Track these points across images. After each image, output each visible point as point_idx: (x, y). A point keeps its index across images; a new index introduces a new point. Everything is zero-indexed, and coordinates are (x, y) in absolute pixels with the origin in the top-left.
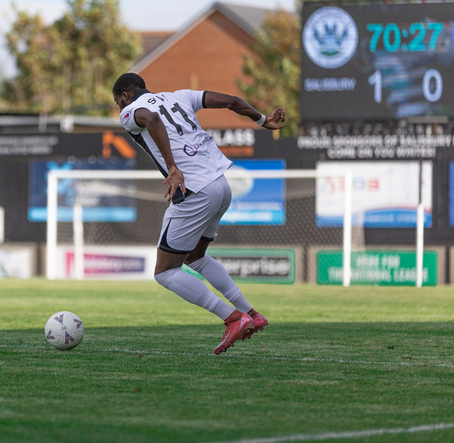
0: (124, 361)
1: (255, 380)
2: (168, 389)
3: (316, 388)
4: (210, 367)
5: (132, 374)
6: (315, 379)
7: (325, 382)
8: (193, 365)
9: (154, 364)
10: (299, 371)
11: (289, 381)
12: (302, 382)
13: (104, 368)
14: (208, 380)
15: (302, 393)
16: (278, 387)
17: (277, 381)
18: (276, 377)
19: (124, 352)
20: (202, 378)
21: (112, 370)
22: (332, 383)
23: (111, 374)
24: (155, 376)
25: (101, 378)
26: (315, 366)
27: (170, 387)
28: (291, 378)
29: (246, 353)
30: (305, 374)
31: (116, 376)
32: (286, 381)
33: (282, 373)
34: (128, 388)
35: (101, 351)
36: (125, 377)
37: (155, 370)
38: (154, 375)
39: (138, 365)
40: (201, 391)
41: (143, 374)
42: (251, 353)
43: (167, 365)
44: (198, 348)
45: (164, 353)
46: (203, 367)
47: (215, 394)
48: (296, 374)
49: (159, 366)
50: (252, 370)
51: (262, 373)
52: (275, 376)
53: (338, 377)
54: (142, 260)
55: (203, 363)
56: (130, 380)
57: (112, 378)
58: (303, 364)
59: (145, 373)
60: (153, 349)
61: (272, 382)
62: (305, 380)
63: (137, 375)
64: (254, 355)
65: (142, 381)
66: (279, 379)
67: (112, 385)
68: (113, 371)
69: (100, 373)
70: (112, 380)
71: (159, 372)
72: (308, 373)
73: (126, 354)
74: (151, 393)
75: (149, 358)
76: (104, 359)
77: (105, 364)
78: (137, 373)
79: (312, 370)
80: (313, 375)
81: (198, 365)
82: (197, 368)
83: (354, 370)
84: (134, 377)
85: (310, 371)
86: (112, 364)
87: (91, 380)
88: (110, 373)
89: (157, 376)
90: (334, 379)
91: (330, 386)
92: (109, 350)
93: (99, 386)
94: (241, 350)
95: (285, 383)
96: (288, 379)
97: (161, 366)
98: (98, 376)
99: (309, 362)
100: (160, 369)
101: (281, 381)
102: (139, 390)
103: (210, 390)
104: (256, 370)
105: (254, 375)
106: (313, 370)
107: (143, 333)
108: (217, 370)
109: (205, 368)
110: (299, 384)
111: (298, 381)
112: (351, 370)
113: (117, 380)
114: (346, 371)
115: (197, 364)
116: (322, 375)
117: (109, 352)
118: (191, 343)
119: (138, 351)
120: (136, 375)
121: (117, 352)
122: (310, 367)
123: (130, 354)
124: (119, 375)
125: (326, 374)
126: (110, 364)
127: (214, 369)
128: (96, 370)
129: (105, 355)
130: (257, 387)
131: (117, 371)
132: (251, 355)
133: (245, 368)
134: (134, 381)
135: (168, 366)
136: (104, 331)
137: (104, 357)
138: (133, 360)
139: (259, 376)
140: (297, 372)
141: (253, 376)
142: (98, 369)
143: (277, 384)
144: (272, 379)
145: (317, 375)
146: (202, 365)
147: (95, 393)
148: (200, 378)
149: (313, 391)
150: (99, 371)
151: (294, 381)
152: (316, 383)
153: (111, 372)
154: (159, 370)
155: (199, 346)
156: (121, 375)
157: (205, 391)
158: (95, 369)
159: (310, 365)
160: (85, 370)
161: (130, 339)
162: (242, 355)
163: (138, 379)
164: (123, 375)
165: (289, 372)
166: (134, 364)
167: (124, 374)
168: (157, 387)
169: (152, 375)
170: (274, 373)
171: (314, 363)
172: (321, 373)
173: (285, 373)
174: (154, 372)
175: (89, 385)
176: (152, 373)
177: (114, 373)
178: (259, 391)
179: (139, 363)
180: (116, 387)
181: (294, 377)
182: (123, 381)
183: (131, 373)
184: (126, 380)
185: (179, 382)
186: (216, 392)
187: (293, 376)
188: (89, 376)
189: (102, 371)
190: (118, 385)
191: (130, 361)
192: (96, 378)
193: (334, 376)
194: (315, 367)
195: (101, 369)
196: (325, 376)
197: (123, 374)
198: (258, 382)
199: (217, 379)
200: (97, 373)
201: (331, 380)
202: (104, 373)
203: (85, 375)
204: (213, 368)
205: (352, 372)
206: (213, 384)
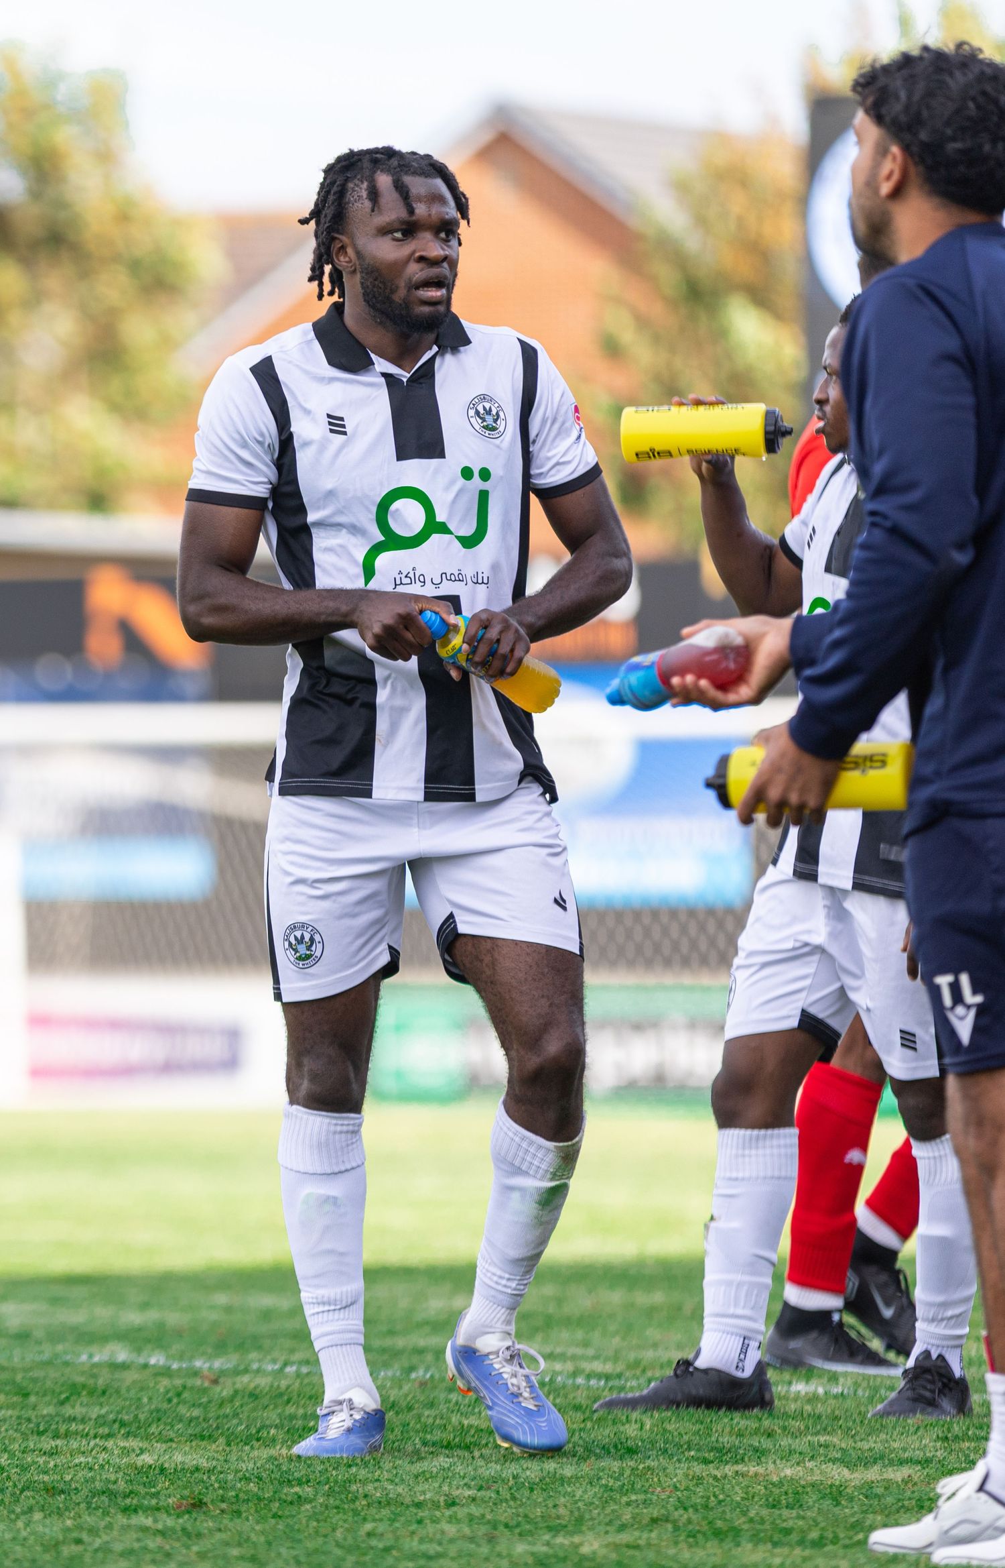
0: (145, 1400)
1: (616, 1465)
2: (300, 1500)
3: (836, 1494)
4: (455, 1419)
5: (174, 1445)
6: (834, 1461)
7: (873, 1474)
8: (397, 1413)
9: (254, 1409)
10: (779, 1431)
11: (740, 1468)
12: (788, 1472)
13: (74, 1425)
14: (446, 1466)
15: (786, 1513)
16: (700, 1490)
17: (698, 1469)
18: (692, 1453)
19: (146, 1366)
20: (425, 1458)
21: (101, 1431)
22: (898, 1474)
23: (96, 1445)
24: (256, 1453)
25: (61, 1460)
26: (837, 1412)
27: (308, 1491)
28: (746, 1459)
29: (588, 1366)
30: (800, 1444)
31: (116, 1452)
32: (729, 1470)
33: (717, 1441)
34: (156, 1495)
35: (66, 1364)
36: (147, 1459)
37: (258, 1432)
38: (252, 1448)
39: (196, 1412)
40: (419, 1505)
41: (214, 1446)
42: (608, 1368)
43: (301, 1411)
44: (420, 1351)
45: (294, 1368)
46: (430, 1420)
47: (471, 1518)
48: (766, 1443)
49: (272, 1416)
50: (607, 1431)
51: (643, 1441)
52: (689, 1449)
53: (917, 1452)
54: (233, 1035)
55: (431, 1405)
56: (166, 1465)
57: (101, 1462)
58: (793, 1407)
59: (222, 1440)
60: (253, 1355)
61: (678, 1472)
62: (798, 1464)
63: (191, 1447)
64: (619, 1376)
65: (210, 1471)
66: (706, 1462)
67: (98, 1485)
68: (109, 1436)
69: (59, 1442)
70: (102, 1467)
71: (274, 1440)
72: (809, 1437)
73: (156, 1375)
74: (238, 1513)
75: (238, 1386)
76: (75, 1390)
77: (78, 1411)
78: (194, 1444)
79: (825, 1429)
80: (826, 1446)
81: (415, 1412)
82: (408, 1425)
83: (977, 1428)
84: (178, 1458)
85: (817, 1433)
86: (103, 1411)
87: (24, 1469)
88: (92, 1443)
89: (265, 1453)
90: (902, 1462)
91: (888, 1485)
92: (96, 1359)
93: (51, 1491)
94: (574, 1358)
95: (725, 1477)
96: (736, 1462)
97: (280, 1415)
98: (52, 1453)
99: (813, 1399)
100: (276, 1427)
101: (712, 1469)
102: (198, 1505)
103: (451, 1503)
104: (622, 1428)
105: (615, 1446)
106: (829, 1429)
107: (221, 1299)
108: (482, 1430)
109: (438, 1422)
110: (775, 1479)
111: (771, 1467)
112: (968, 1429)
113: (118, 1469)
114: (949, 1431)
115: (410, 1409)
116: (859, 1444)
117: (95, 1365)
118: (391, 1333)
119: (198, 1364)
120: (187, 1449)
121: (124, 1366)
122: (819, 1417)
123: (166, 1372)
124: (126, 1452)
125: (875, 1442)
126: (95, 1412)
127: (471, 1426)
128: (45, 1431)
129: (80, 1379)
130: (622, 1491)
131: (119, 1436)
132: (608, 1377)
133: (584, 1421)
134: (179, 1471)
135: (305, 1417)
136: (79, 1292)
137: (74, 1385)
138: (179, 1395)
139: (631, 1451)
140: (770, 1435)
141: (612, 1450)
142: (53, 1427)
143: (699, 1480)
144: (679, 1461)
145: (843, 1445)
146: (427, 1413)
147: (37, 1516)
148: (420, 1459)
149: (827, 1503)
150: (56, 1436)
151: (760, 1470)
152: (838, 1474)
153: (98, 1440)
154: (273, 1431)
155: (422, 1343)
156: (133, 1450)
157: (436, 1505)
158: (41, 1428)
159: (820, 1408)
160: (7, 1430)
161: (174, 1318)
162: (575, 1374)
163: (195, 1462)
164: (142, 1451)
165: (740, 1434)
166: (183, 1410)
167: (145, 1445)
168: (260, 1493)
169: (247, 1448)
170: (686, 1438)
171: (832, 1402)
172: (857, 1438)
173: (726, 1440)
174: (255, 1438)
175: (15, 1486)
176: (246, 1444)
177: (110, 1444)
178: (628, 1504)
179: (200, 1405)
180: (112, 1495)
181: (759, 1454)
182: (139, 1470)
183: (171, 1440)
184: (150, 1466)
185: (340, 1475)
186: (475, 1510)
187: (756, 1450)
188: (20, 1455)
189: (67, 1435)
190: (122, 1485)
191: (170, 1401)
192: (41, 1460)
193: (905, 1450)
194: (837, 1418)
195: (63, 1429)
196: (871, 1450)
197: (141, 1445)
198: (628, 1472)
199: (481, 1463)
200: (47, 1443)
201: (891, 1463)
202: (74, 1444)
203: (5, 1450)
204: (466, 1422)
205: (970, 1433)
206: (466, 1480)
